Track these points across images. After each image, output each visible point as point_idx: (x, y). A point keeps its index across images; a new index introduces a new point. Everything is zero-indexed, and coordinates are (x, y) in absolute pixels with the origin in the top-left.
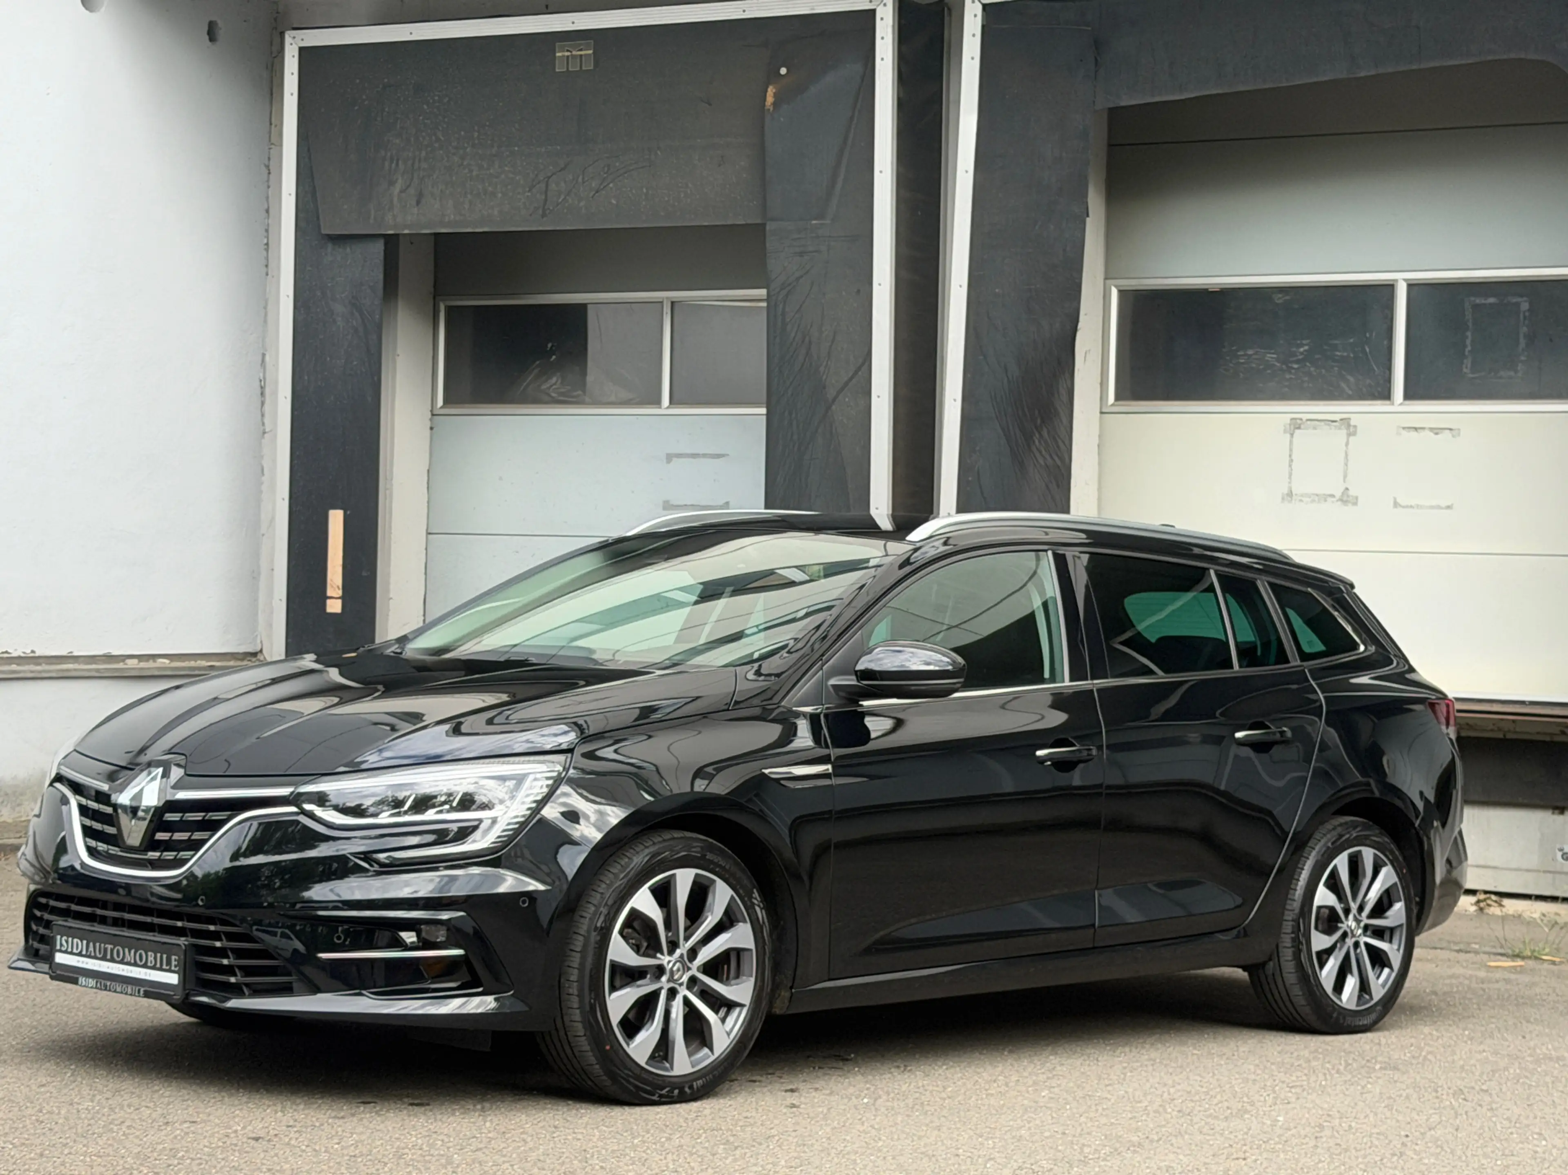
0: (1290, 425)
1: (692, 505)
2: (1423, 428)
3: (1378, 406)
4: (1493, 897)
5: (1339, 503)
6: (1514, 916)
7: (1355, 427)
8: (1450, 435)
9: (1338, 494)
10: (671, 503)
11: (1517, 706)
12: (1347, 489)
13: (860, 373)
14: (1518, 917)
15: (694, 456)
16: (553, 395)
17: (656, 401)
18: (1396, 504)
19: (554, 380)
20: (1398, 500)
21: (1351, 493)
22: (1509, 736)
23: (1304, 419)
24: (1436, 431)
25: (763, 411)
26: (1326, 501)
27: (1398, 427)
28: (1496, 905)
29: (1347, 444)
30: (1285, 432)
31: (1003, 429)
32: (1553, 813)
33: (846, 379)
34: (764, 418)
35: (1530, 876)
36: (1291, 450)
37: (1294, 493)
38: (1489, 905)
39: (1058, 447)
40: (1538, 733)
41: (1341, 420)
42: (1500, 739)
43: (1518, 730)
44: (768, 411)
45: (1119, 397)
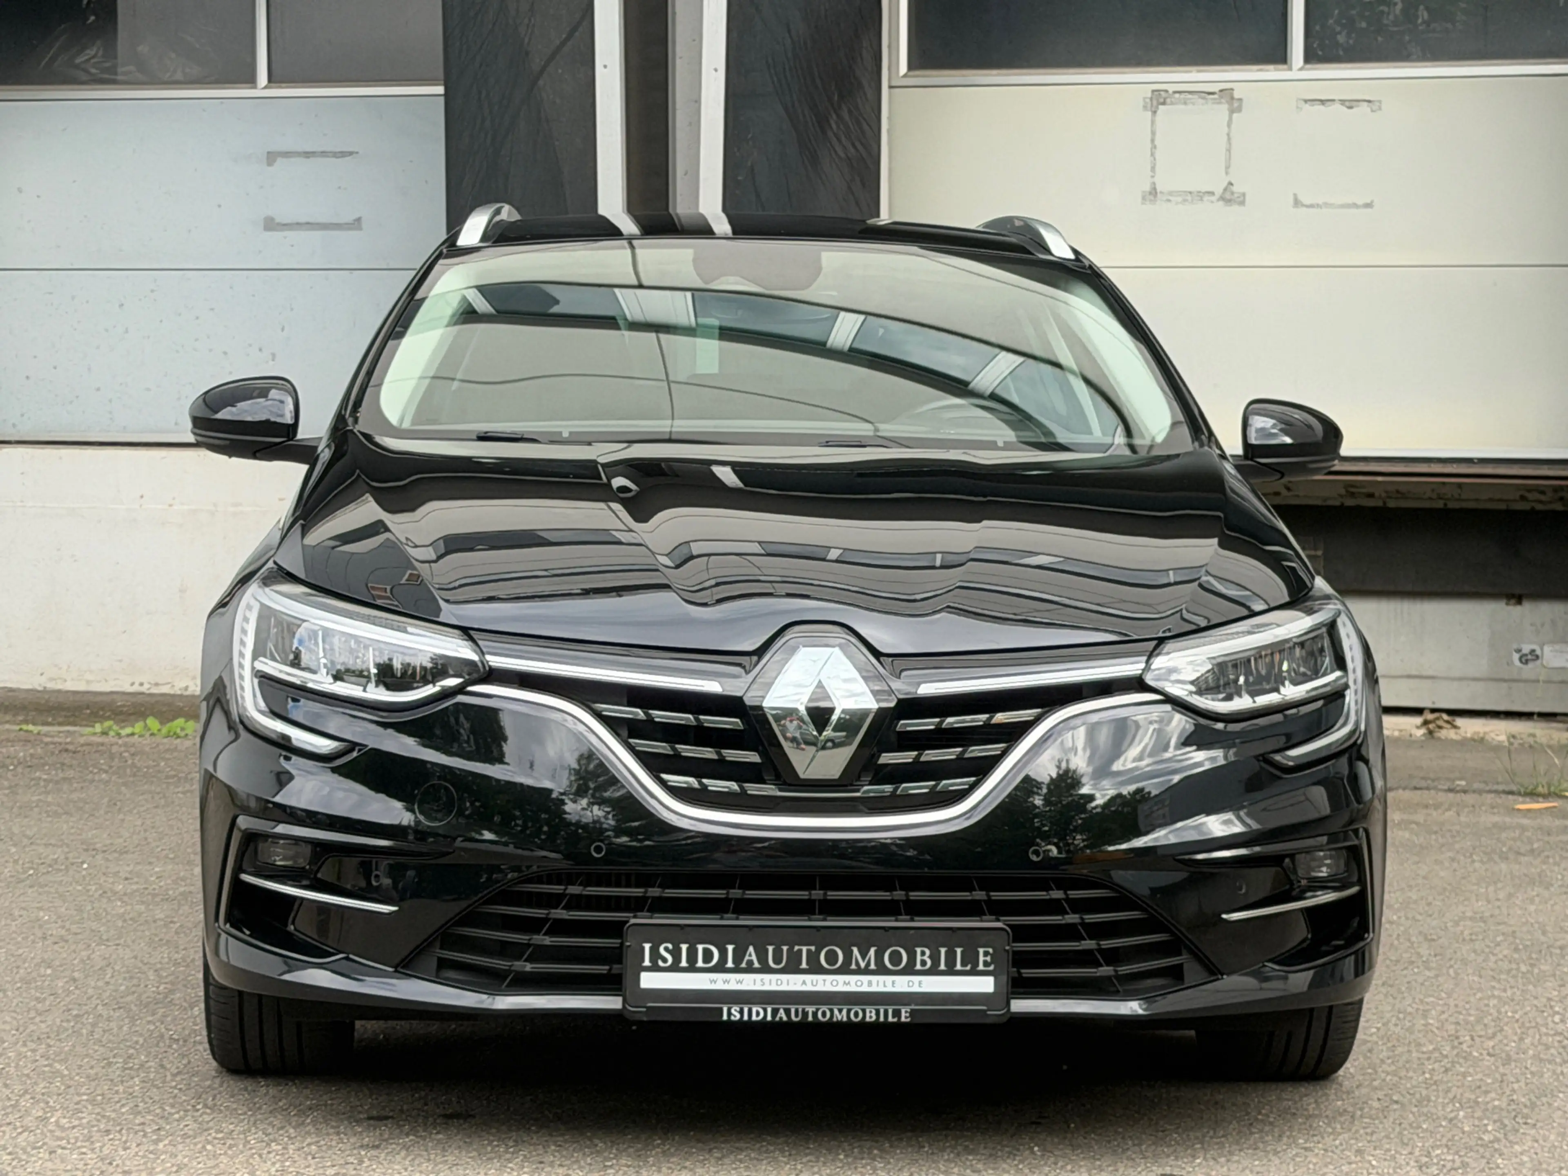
0: (1151, 99)
1: (308, 223)
2: (1333, 100)
3: (1271, 72)
4: (1445, 717)
5: (1221, 203)
6: (1473, 740)
7: (1240, 100)
8: (1369, 109)
9: (1219, 191)
10: (278, 220)
11: (1463, 465)
12: (1231, 184)
13: (577, 34)
14: (1479, 741)
15: (308, 155)
16: (93, 71)
17: (250, 80)
18: (1297, 203)
19: (91, 52)
20: (1301, 198)
21: (1235, 189)
22: (1452, 505)
23: (1171, 92)
24: (1350, 104)
25: (440, 90)
26: (1202, 200)
27: (1298, 100)
28: (1448, 726)
29: (1229, 125)
30: (1145, 108)
31: (786, 109)
32: (1507, 604)
33: (558, 42)
34: (442, 99)
35: (1479, 687)
36: (1153, 133)
37: (1159, 190)
38: (1440, 727)
39: (863, 132)
40: (1491, 500)
41: (1221, 91)
42: (1440, 509)
43: (1463, 497)
44: (446, 89)
45: (911, 67)
